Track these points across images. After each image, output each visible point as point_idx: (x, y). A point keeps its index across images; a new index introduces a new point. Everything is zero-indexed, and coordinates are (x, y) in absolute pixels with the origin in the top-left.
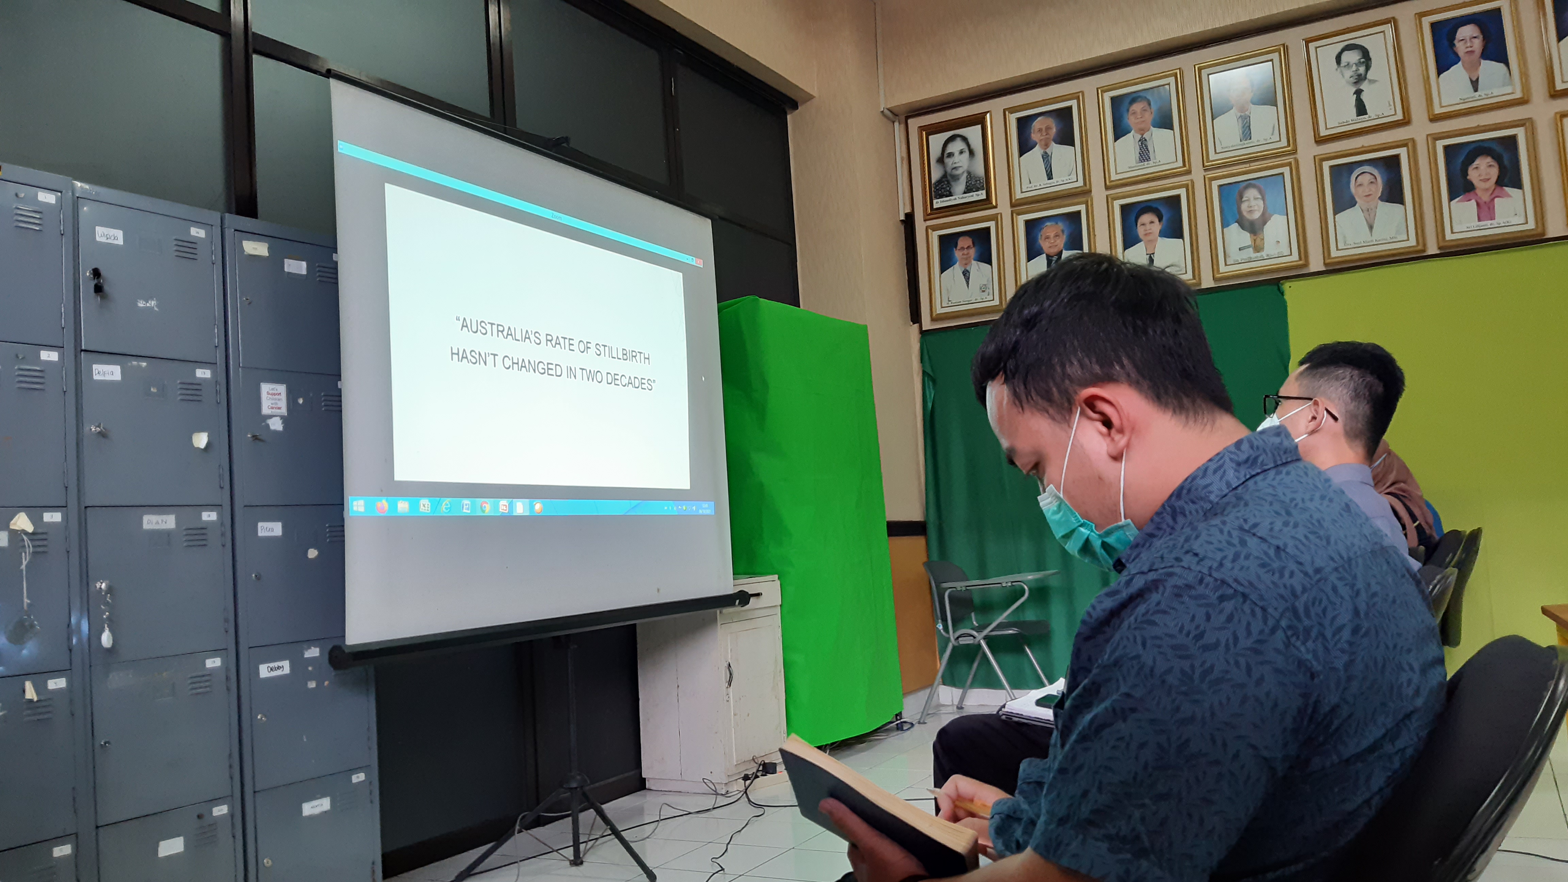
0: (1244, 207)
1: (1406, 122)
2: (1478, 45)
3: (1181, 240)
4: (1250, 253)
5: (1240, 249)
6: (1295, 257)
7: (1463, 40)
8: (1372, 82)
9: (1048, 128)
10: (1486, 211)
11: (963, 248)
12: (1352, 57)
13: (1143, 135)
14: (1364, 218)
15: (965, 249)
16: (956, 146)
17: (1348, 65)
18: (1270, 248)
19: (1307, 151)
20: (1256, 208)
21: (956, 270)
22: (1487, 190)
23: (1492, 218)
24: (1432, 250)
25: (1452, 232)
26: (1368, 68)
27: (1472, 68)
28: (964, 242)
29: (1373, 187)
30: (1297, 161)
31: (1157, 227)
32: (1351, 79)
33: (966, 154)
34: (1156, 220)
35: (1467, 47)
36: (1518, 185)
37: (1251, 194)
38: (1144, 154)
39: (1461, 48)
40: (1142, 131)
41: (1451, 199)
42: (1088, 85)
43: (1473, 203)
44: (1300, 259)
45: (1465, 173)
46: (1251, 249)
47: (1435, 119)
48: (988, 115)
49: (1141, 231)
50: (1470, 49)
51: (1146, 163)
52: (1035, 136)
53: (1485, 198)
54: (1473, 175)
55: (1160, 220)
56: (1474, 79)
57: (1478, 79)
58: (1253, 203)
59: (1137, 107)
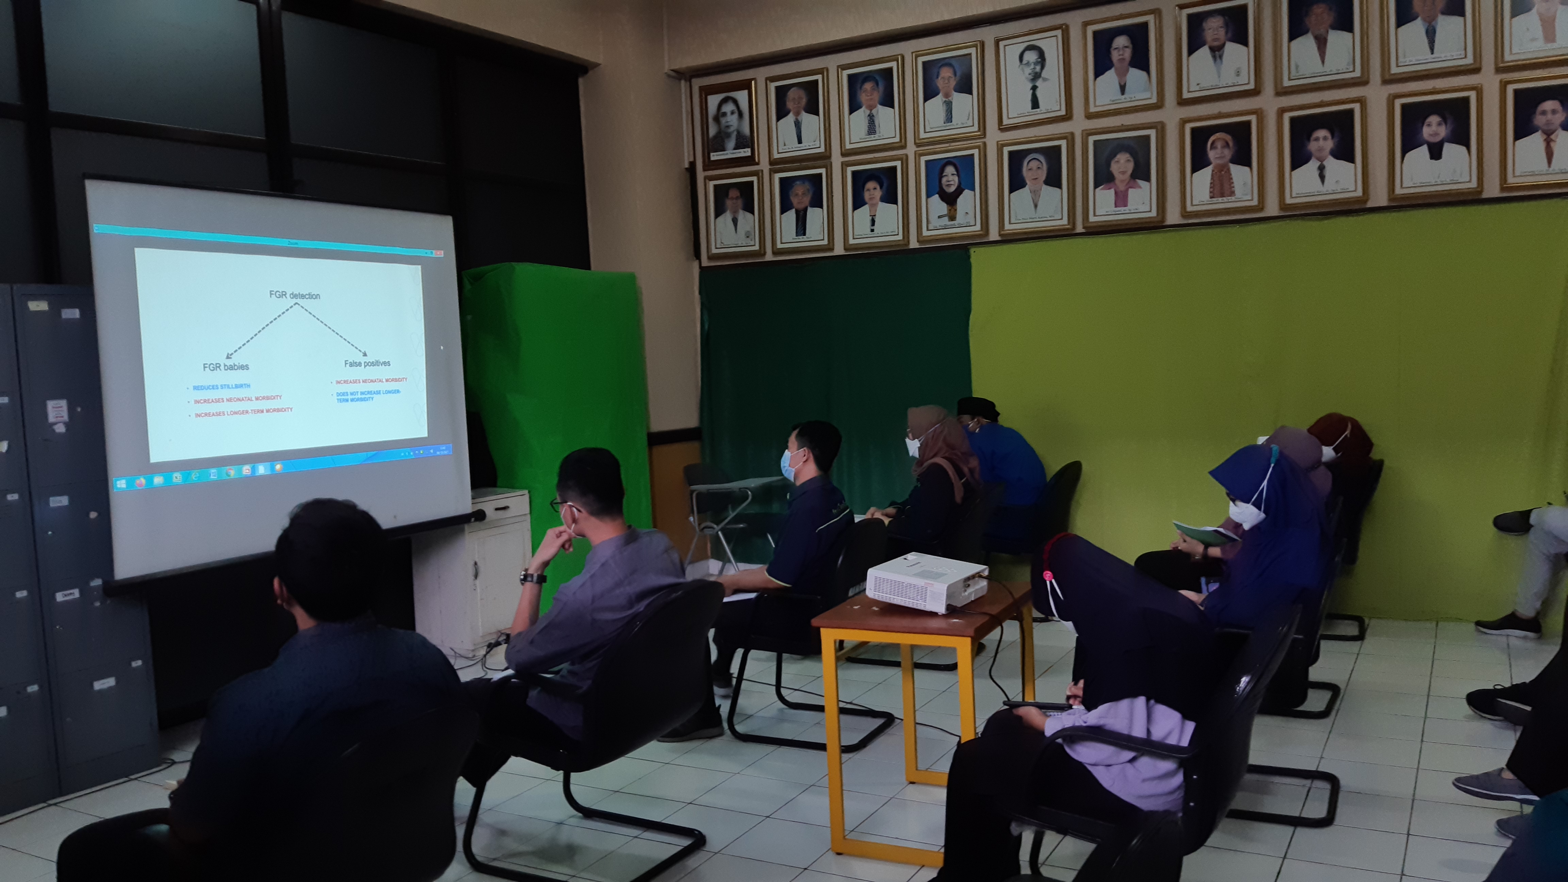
0: (944, 180)
1: (1068, 117)
2: (1128, 54)
3: (896, 205)
4: (945, 221)
5: (939, 218)
6: (978, 227)
7: (1116, 48)
8: (1045, 80)
9: (800, 98)
10: (1121, 200)
11: (732, 198)
12: (1031, 56)
13: (871, 110)
14: (1031, 199)
15: (733, 200)
16: (729, 108)
17: (1028, 64)
18: (960, 217)
19: (993, 136)
20: (952, 183)
21: (727, 217)
22: (1122, 181)
23: (1126, 205)
24: (1080, 229)
25: (1095, 215)
26: (1043, 68)
27: (1122, 74)
28: (734, 193)
29: (1040, 171)
30: (985, 144)
31: (878, 193)
32: (1030, 76)
33: (736, 116)
34: (878, 187)
35: (1120, 55)
36: (1148, 179)
37: (950, 170)
38: (872, 129)
39: (1115, 56)
40: (871, 108)
41: (1096, 186)
42: (832, 62)
43: (1112, 191)
44: (982, 230)
45: (1109, 165)
46: (946, 218)
47: (1089, 116)
48: (753, 82)
49: (867, 196)
50: (1121, 57)
51: (873, 136)
52: (790, 105)
53: (1122, 187)
54: (1115, 168)
55: (881, 187)
56: (1122, 84)
57: (1125, 84)
58: (951, 178)
59: (868, 86)
